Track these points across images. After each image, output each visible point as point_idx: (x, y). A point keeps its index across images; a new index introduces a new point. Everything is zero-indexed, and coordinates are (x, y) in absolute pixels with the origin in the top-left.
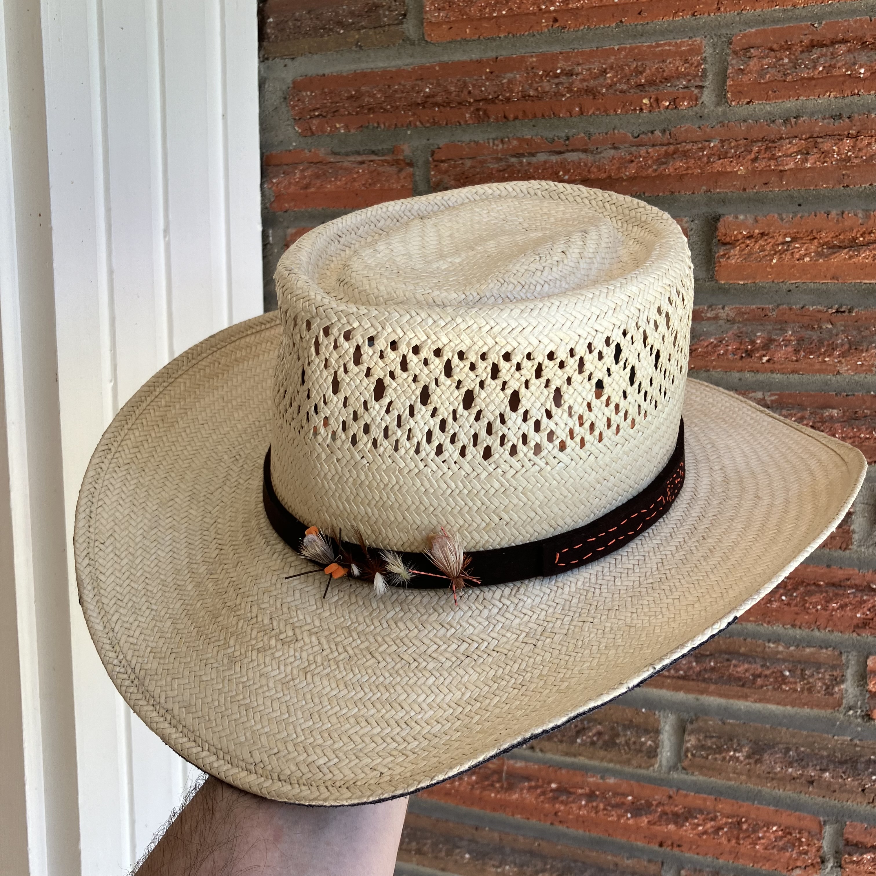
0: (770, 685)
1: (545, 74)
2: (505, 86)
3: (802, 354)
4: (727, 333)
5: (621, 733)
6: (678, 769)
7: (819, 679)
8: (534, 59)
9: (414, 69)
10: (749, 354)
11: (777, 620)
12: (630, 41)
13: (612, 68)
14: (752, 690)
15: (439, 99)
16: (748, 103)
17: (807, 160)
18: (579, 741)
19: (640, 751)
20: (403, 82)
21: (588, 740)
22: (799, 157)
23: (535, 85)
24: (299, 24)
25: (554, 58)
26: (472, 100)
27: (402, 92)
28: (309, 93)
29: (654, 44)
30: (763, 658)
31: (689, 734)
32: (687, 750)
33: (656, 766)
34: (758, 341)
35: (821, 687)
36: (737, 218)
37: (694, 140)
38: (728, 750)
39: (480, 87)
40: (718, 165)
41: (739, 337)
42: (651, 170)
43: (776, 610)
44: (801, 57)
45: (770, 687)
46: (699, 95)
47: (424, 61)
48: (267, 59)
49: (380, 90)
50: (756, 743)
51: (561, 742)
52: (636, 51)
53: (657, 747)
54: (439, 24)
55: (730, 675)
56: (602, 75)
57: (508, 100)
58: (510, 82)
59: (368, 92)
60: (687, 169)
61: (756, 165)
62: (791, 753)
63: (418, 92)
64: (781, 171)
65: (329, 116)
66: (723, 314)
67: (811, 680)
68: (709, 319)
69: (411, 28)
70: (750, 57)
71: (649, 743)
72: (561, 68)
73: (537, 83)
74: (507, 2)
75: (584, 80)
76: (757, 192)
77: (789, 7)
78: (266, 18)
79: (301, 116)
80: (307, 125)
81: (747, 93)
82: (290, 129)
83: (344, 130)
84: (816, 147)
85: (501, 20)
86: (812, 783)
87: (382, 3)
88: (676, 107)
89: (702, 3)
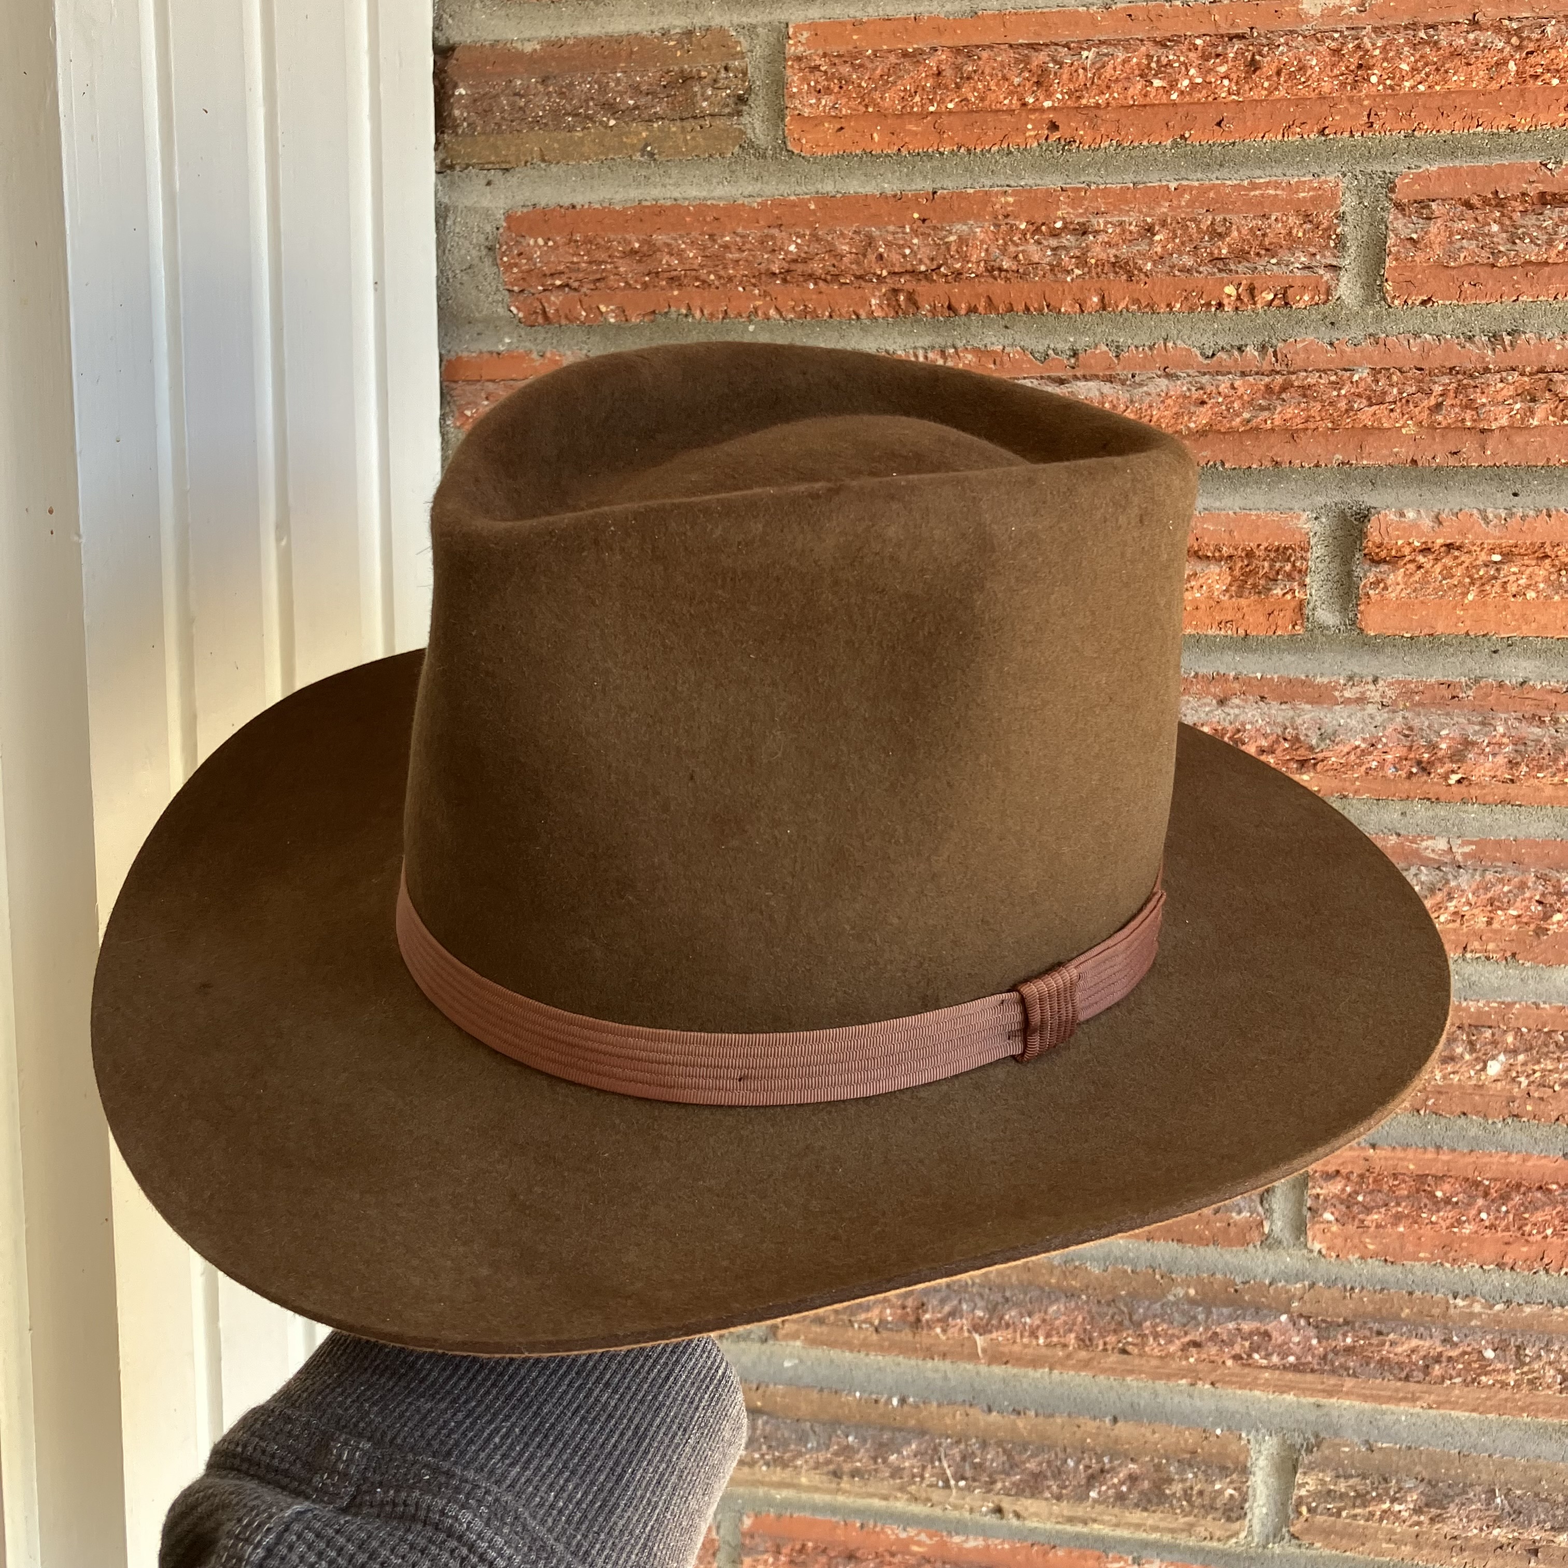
0: (1459, 1375)
1: (1032, 228)
2: (953, 248)
3: (1525, 769)
4: (1385, 728)
5: (1176, 1477)
6: (1283, 1539)
7: (1550, 1363)
8: (1011, 200)
9: (763, 204)
10: (1425, 768)
11: (1470, 1256)
12: (1199, 175)
13: (1164, 224)
14: (1424, 1387)
15: (817, 267)
16: (1424, 303)
17: (1532, 412)
18: (1093, 1494)
19: (1213, 1508)
20: (740, 230)
21: (1111, 1492)
22: (1518, 406)
23: (1012, 249)
24: (522, 102)
25: (1049, 198)
26: (885, 273)
27: (741, 250)
28: (541, 241)
29: (1246, 183)
30: (1446, 1327)
31: (1305, 1473)
32: (1300, 1501)
33: (1243, 1535)
34: (1444, 746)
35: (1554, 1377)
36: (1402, 515)
37: (1322, 366)
38: (1379, 1499)
39: (901, 247)
40: (1367, 415)
41: (1407, 736)
42: (1238, 420)
43: (1468, 1238)
44: (1520, 222)
45: (1457, 1380)
46: (1333, 284)
47: (784, 189)
48: (452, 167)
49: (693, 244)
50: (1432, 1484)
51: (1059, 1498)
52: (1212, 195)
53: (1246, 1501)
54: (816, 121)
55: (1382, 1362)
56: (1143, 237)
57: (958, 274)
58: (962, 240)
59: (668, 245)
60: (1307, 421)
61: (1440, 418)
62: (1498, 1500)
63: (774, 251)
64: (1483, 431)
65: (584, 290)
66: (1373, 693)
67: (1536, 1367)
68: (1347, 702)
69: (757, 124)
70: (1429, 219)
71: (1230, 1491)
72: (1064, 219)
73: (1017, 245)
74: (958, 87)
75: (1109, 244)
76: (1438, 468)
77: (1502, 130)
78: (449, 86)
79: (525, 285)
80: (536, 304)
81: (1423, 284)
82: (501, 311)
83: (616, 317)
84: (1550, 390)
85: (945, 120)
86: (1535, 1552)
87: (699, 71)
88: (1287, 304)
89: (1339, 112)
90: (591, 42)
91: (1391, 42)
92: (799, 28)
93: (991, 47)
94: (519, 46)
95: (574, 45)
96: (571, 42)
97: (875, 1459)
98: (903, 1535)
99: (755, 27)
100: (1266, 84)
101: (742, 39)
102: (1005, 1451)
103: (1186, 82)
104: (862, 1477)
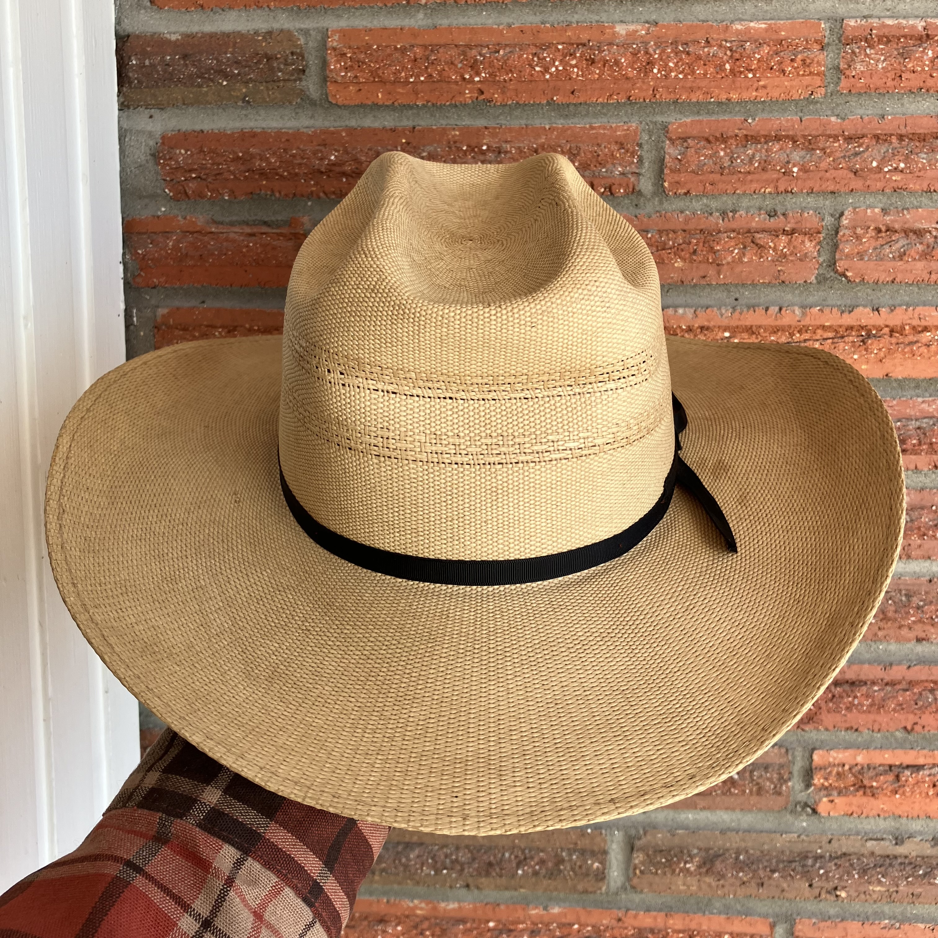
0: (719, 789)
1: (470, 149)
5: (566, 858)
6: (626, 889)
7: (768, 779)
8: (457, 133)
9: (315, 132)
12: (562, 121)
14: (701, 797)
15: (347, 168)
16: (686, 194)
17: (744, 255)
18: (520, 872)
19: (587, 875)
20: (301, 147)
21: (530, 870)
22: (736, 251)
24: (170, 69)
25: (478, 132)
27: (303, 158)
28: (183, 151)
31: (637, 851)
32: (636, 867)
33: (604, 889)
35: (770, 787)
36: (676, 311)
38: (679, 863)
44: (735, 151)
45: (719, 792)
46: (636, 183)
47: (327, 124)
48: (128, 107)
49: (274, 153)
50: (706, 851)
51: (500, 876)
52: (569, 132)
53: (604, 869)
54: (345, 84)
59: (260, 155)
61: (695, 257)
62: (741, 857)
63: (322, 159)
64: (718, 265)
65: (209, 180)
67: (760, 781)
69: (311, 86)
70: (687, 148)
71: (596, 865)
72: (487, 144)
74: (427, 68)
75: (513, 158)
76: (695, 285)
77: (724, 100)
78: (126, 59)
79: (174, 177)
80: (180, 188)
81: (685, 183)
82: (159, 191)
83: (229, 196)
84: (753, 242)
85: (419, 87)
86: (762, 884)
87: (276, 55)
88: (612, 194)
89: (638, 88)
90: (212, 36)
91: (663, 51)
92: (335, 32)
93: (445, 45)
94: (168, 36)
95: (201, 37)
96: (200, 35)
97: (394, 861)
98: (411, 905)
99: (308, 30)
100: (598, 72)
101: (300, 37)
102: (470, 851)
103: (553, 69)
104: (387, 873)
